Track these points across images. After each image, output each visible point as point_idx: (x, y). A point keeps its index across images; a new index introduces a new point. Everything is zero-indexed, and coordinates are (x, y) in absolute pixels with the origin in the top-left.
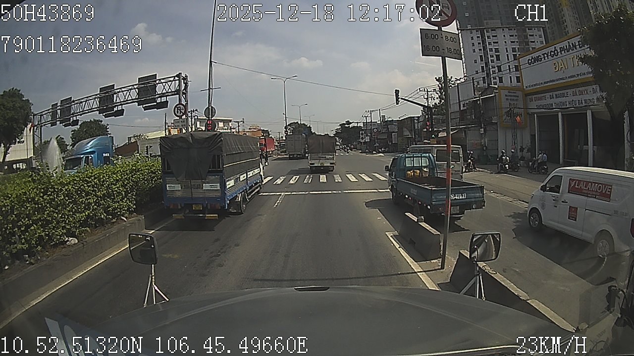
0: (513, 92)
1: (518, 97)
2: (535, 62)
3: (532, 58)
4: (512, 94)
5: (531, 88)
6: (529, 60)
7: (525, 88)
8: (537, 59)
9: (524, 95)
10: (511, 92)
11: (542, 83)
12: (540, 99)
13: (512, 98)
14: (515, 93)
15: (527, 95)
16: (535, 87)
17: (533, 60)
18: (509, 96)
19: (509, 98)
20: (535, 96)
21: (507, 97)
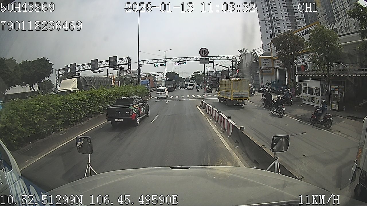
7: (273, 57)
9: (273, 61)
10: (266, 59)
19: (265, 62)
20: (277, 60)
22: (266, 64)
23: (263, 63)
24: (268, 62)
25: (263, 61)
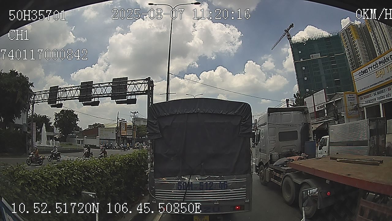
0: (352, 95)
1: (354, 98)
2: (363, 74)
3: (362, 72)
4: (351, 96)
5: (362, 91)
6: (359, 73)
7: (357, 91)
8: (364, 72)
9: (357, 96)
10: (350, 95)
11: (369, 87)
12: (368, 97)
13: (351, 99)
14: (353, 95)
15: (359, 96)
16: (365, 90)
17: (362, 73)
18: (350, 97)
19: (350, 99)
20: (364, 95)
21: (348, 99)
22: (352, 102)
23: (349, 100)
24: (353, 99)
25: (348, 98)
